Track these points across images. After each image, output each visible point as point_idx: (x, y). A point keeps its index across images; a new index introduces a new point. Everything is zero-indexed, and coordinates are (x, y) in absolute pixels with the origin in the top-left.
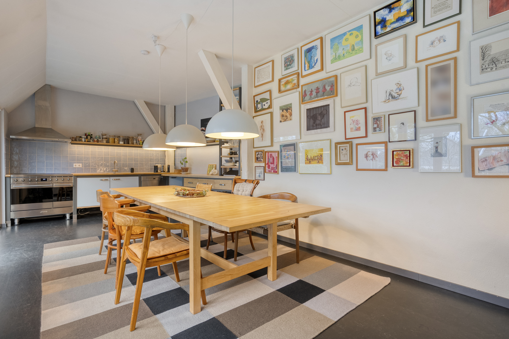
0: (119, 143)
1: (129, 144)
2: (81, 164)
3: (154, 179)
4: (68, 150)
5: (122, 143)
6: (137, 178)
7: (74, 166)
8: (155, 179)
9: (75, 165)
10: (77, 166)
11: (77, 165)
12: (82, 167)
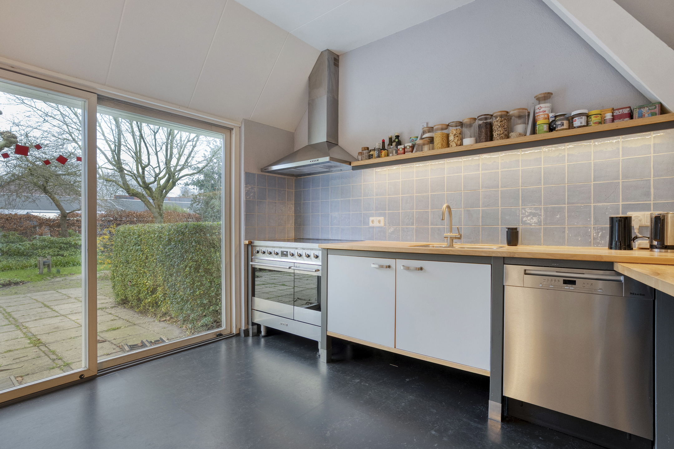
0: (461, 144)
1: (491, 139)
2: (382, 219)
3: (565, 282)
4: (361, 185)
5: (468, 142)
6: (487, 269)
7: (371, 224)
8: (573, 283)
9: (373, 222)
10: (376, 224)
11: (377, 221)
12: (385, 224)
